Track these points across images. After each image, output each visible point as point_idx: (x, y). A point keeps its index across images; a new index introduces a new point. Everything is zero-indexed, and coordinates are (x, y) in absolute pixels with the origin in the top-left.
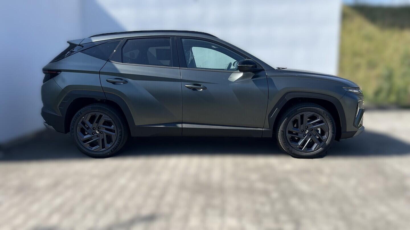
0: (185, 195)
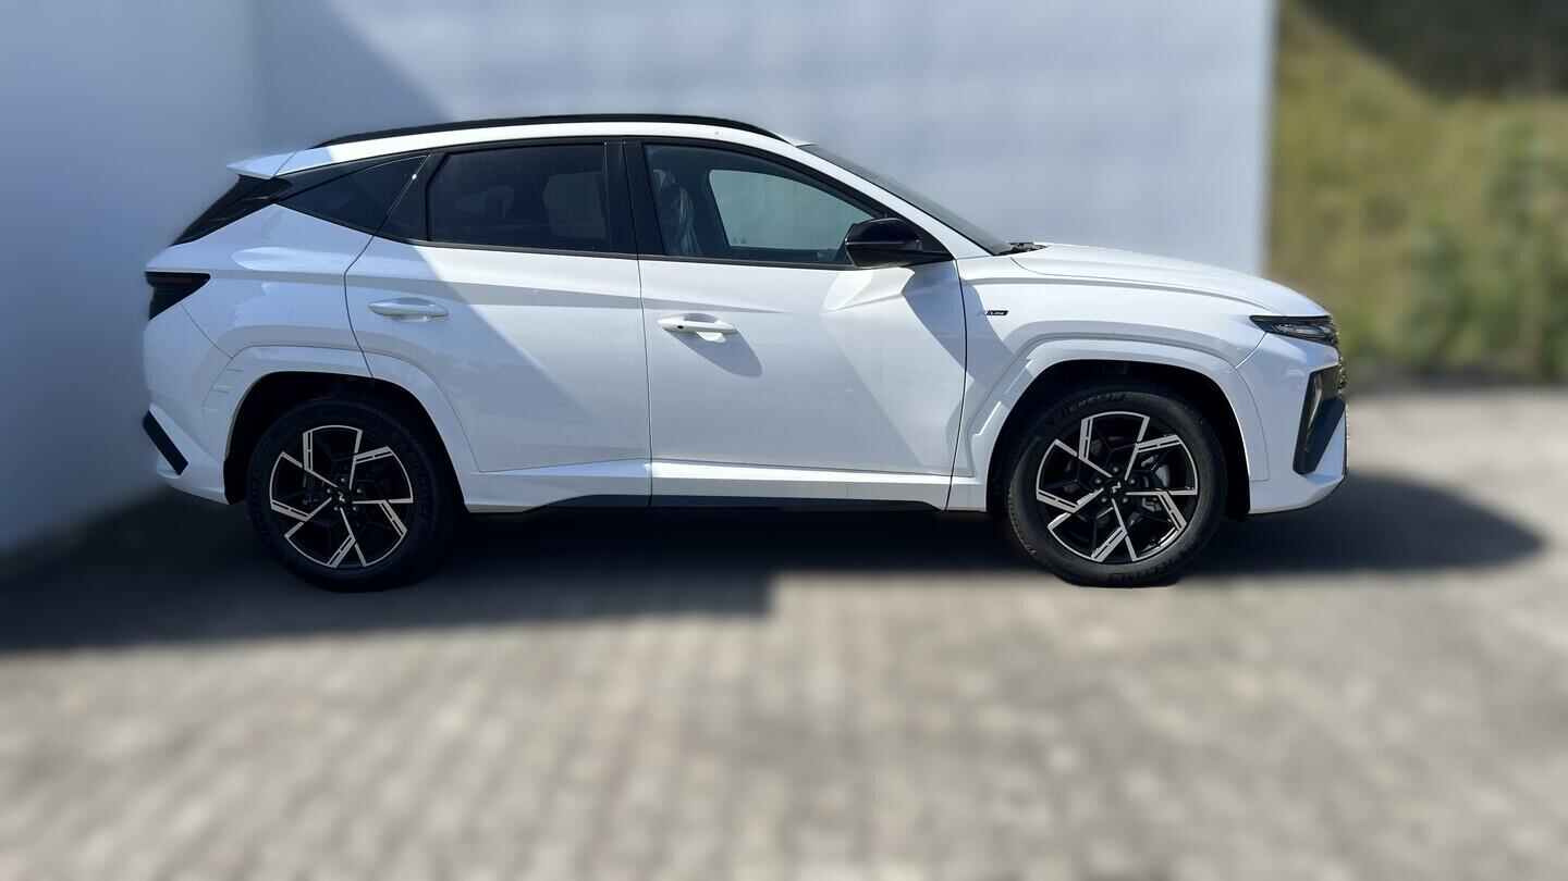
0: (706, 770)
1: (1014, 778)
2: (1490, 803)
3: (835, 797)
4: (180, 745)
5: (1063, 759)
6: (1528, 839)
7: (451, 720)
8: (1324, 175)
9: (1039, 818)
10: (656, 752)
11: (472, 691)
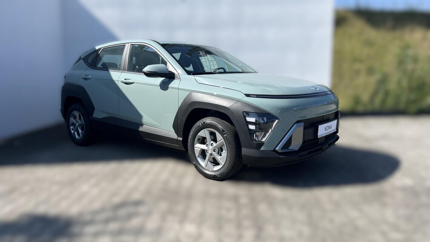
2: (354, 213)
3: (180, 208)
4: (12, 191)
5: (244, 200)
6: (361, 223)
8: (356, 60)
9: (232, 214)
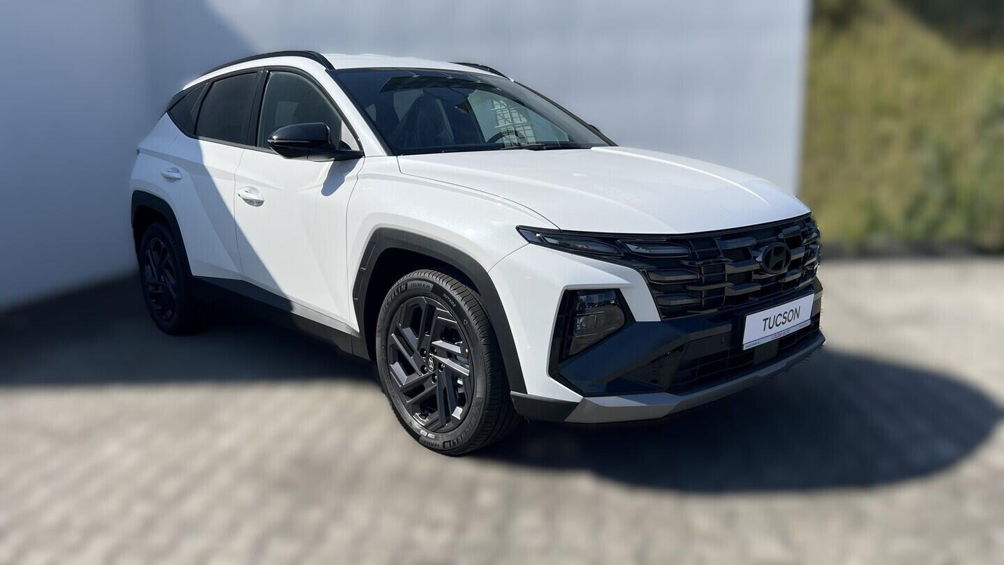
0: (246, 494)
1: (444, 511)
2: (766, 549)
5: (487, 499)
7: (111, 448)
9: (440, 540)
10: (223, 477)
11: (138, 431)
